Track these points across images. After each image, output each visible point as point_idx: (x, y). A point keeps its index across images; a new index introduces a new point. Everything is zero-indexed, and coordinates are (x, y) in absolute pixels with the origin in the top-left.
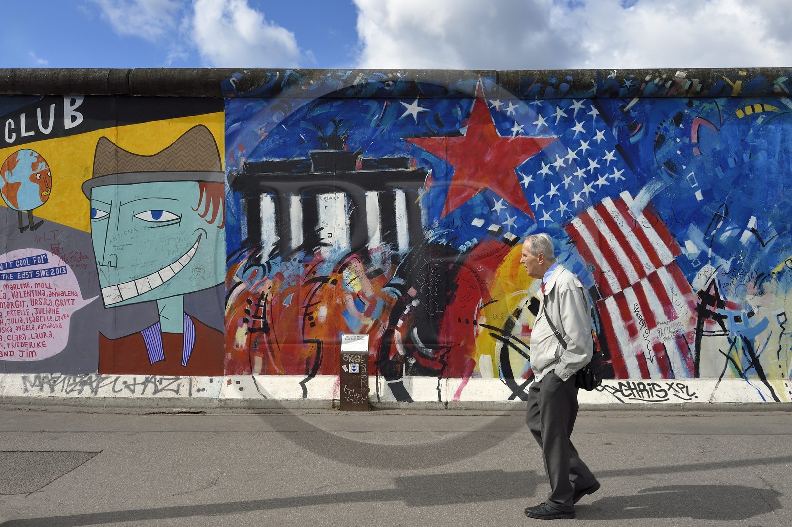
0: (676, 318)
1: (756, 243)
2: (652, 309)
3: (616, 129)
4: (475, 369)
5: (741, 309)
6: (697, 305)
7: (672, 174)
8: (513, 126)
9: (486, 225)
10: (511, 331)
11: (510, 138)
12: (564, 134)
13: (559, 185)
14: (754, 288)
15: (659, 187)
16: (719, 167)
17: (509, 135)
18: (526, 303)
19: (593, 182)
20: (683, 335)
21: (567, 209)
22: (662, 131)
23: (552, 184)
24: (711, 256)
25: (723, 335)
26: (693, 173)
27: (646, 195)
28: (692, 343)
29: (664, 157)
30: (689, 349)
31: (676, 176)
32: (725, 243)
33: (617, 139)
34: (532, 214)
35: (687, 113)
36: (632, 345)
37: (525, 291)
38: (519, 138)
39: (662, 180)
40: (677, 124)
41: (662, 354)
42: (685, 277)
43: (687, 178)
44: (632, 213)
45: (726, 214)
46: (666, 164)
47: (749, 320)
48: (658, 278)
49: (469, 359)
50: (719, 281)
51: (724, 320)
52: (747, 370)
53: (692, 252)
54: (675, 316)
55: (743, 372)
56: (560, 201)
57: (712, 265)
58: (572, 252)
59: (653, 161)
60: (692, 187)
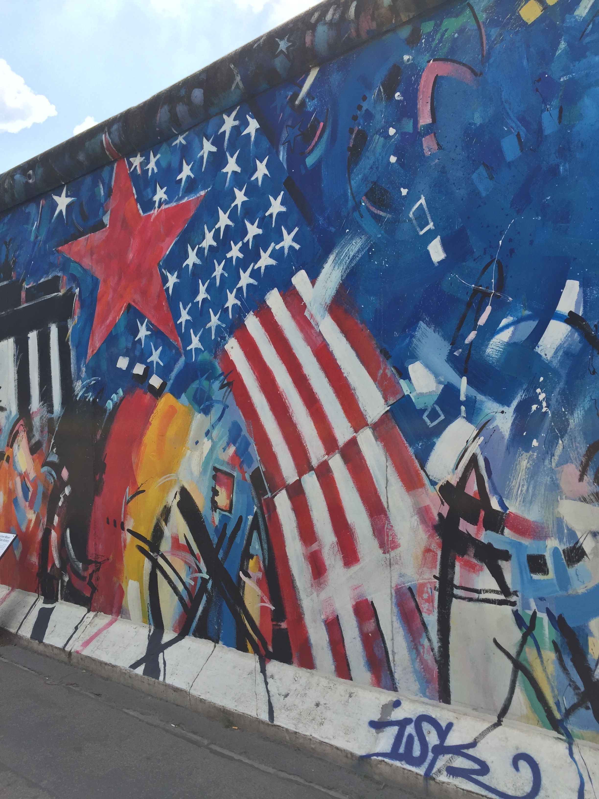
0: (395, 546)
1: (583, 351)
2: (349, 522)
3: (284, 148)
4: (124, 603)
5: (546, 537)
6: (437, 518)
7: (381, 213)
8: (155, 193)
9: (131, 366)
10: (159, 546)
11: (153, 214)
12: (214, 185)
13: (209, 281)
14: (581, 479)
15: (356, 249)
16: (482, 169)
17: (150, 210)
18: (175, 497)
19: (252, 264)
20: (410, 589)
21: (219, 323)
22: (361, 121)
23: (200, 281)
24: (467, 396)
25: (501, 603)
26: (422, 201)
27: (334, 272)
28: (430, 612)
29: (365, 179)
30: (424, 624)
31: (389, 216)
32: (498, 360)
33: (285, 166)
34: (177, 341)
35: (408, 60)
36: (318, 596)
37: (173, 476)
38: (162, 210)
39: (363, 232)
40: (390, 96)
41: (370, 626)
42: (411, 451)
43: (411, 215)
44: (312, 316)
45: (500, 286)
46: (370, 195)
47: (571, 571)
48: (359, 452)
49: (118, 584)
50: (486, 461)
51: (503, 564)
52: (569, 712)
53: (425, 391)
54: (393, 542)
55: (558, 716)
56: (210, 310)
57: (469, 418)
58: (228, 403)
59: (345, 194)
60: (422, 233)
